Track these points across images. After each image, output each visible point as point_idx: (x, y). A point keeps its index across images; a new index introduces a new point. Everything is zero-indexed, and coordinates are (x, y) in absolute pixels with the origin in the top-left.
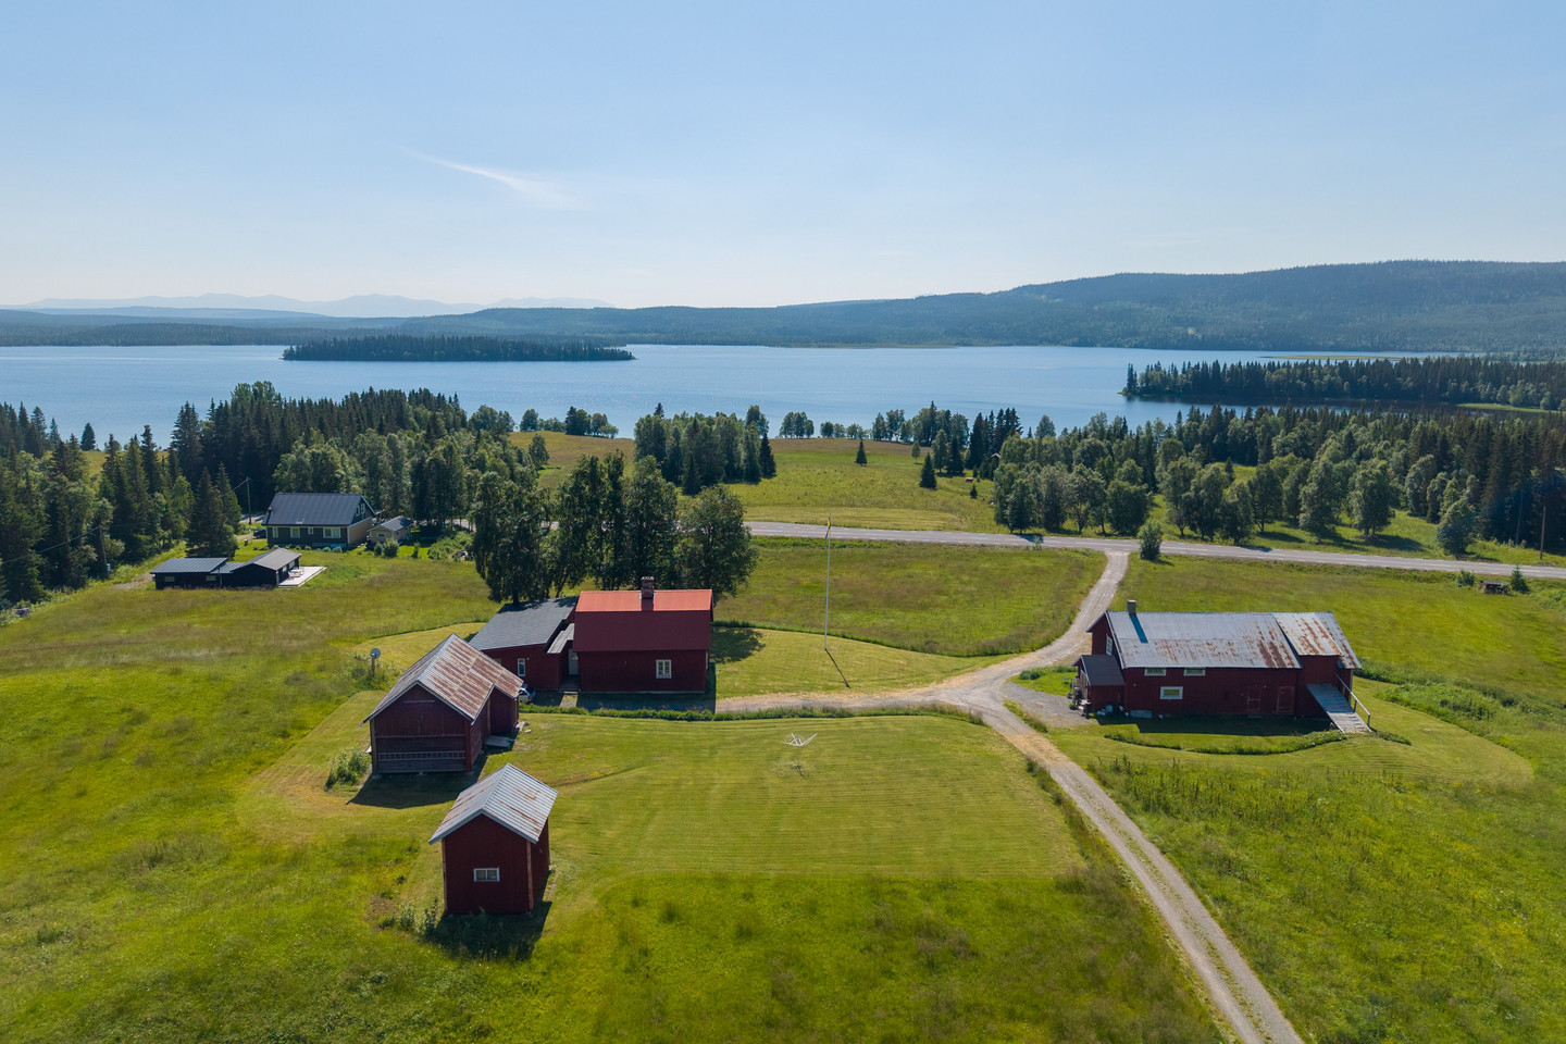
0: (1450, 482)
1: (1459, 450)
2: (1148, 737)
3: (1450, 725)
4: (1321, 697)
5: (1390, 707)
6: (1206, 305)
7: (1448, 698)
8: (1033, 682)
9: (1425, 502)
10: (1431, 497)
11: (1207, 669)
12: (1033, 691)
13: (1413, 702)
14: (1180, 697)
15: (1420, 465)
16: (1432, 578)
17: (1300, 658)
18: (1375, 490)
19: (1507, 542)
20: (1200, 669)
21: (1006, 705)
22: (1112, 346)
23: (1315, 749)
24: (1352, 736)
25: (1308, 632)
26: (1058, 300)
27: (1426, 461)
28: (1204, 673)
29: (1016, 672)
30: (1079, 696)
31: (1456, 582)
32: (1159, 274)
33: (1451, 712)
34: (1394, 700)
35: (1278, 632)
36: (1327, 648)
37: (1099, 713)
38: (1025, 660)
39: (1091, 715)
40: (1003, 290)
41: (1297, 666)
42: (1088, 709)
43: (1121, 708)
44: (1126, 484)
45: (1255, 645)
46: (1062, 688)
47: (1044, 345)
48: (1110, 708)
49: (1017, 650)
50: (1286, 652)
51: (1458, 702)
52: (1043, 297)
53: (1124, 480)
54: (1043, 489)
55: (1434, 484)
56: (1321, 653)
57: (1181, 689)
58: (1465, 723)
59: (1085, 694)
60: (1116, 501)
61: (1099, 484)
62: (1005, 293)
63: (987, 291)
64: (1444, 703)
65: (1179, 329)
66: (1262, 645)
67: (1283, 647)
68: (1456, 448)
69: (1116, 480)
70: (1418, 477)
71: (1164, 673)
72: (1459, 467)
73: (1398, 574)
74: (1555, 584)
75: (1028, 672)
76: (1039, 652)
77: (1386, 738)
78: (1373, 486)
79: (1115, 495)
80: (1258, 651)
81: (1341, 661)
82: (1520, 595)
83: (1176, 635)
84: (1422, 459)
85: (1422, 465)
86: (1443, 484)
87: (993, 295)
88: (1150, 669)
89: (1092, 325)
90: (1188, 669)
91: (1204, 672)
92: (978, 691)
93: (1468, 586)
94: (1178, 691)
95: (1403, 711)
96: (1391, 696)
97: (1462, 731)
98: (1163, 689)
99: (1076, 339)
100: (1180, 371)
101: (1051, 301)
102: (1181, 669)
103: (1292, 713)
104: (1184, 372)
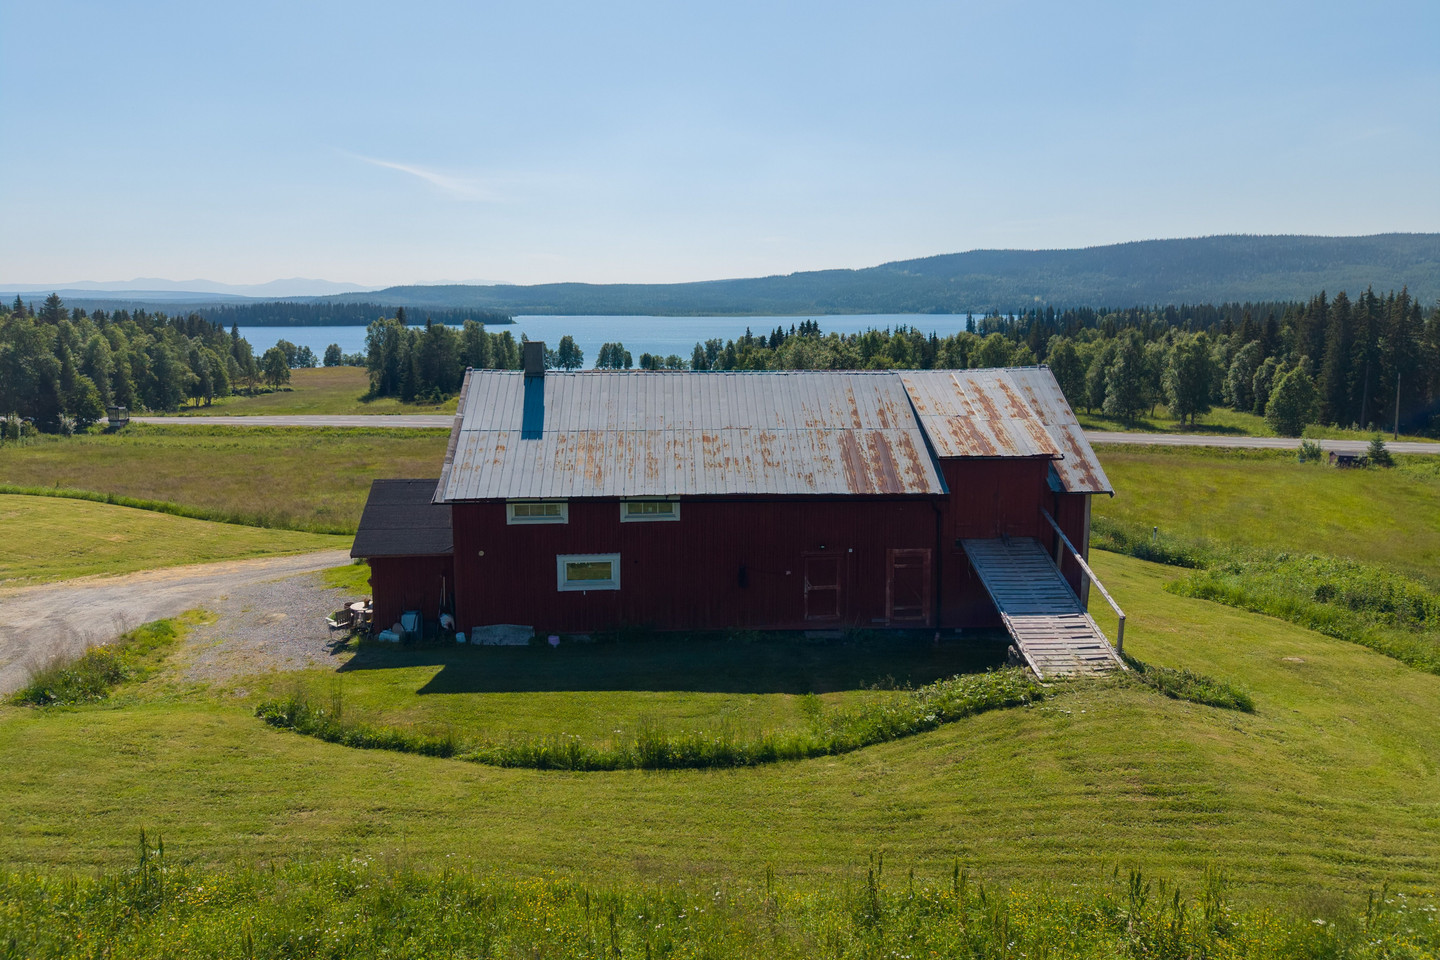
0: (1278, 367)
1: (1289, 331)
3: (1348, 646)
4: (993, 572)
5: (1199, 608)
6: (1051, 277)
7: (1335, 582)
9: (1251, 393)
10: (1257, 387)
11: (687, 501)
13: (1250, 595)
14: (614, 583)
15: (1245, 353)
16: (1264, 455)
17: (945, 466)
18: (1193, 368)
19: (1350, 427)
20: (666, 501)
23: (934, 735)
24: (1063, 686)
25: (977, 406)
26: (918, 275)
27: (1252, 348)
28: (675, 514)
31: (1297, 459)
33: (1344, 612)
34: (1208, 594)
35: (902, 409)
36: (1020, 439)
39: (356, 640)
40: (870, 266)
41: (935, 487)
43: (445, 620)
45: (832, 440)
50: (912, 456)
51: (1360, 590)
52: (906, 272)
55: (1261, 371)
56: (1001, 451)
57: (614, 560)
58: (1388, 638)
63: (856, 266)
64: (1324, 594)
65: (1026, 297)
66: (851, 437)
67: (907, 443)
68: (1285, 330)
70: (1243, 366)
71: (563, 516)
72: (1289, 350)
73: (1221, 453)
74: (1426, 459)
77: (1172, 689)
78: (1189, 361)
80: (835, 453)
81: (1055, 472)
82: (1383, 469)
83: (627, 420)
84: (1247, 346)
85: (1248, 352)
86: (1272, 368)
87: (862, 271)
88: (522, 503)
89: (948, 295)
90: (626, 500)
91: (676, 509)
93: (1313, 461)
94: (608, 564)
95: (1225, 617)
96: (1202, 585)
97: (1383, 660)
98: (563, 561)
99: (934, 307)
100: (1016, 318)
101: (912, 275)
102: (614, 501)
103: (928, 621)
104: (1020, 319)
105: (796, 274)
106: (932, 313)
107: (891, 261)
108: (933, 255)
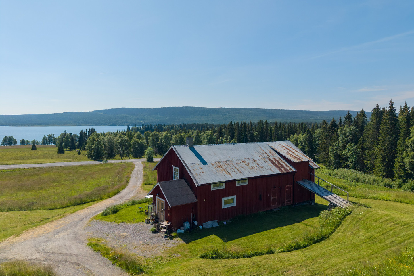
2: (233, 246)
6: (145, 115)
8: (113, 216)
11: (249, 179)
12: (115, 224)
14: (234, 204)
17: (294, 164)
21: (90, 245)
22: (121, 125)
26: (106, 114)
28: (247, 183)
29: (99, 211)
30: (156, 220)
32: (132, 108)
35: (273, 152)
37: (179, 231)
38: (105, 203)
39: (173, 234)
41: (293, 170)
42: (170, 230)
43: (196, 223)
44: (137, 140)
45: (267, 159)
46: (139, 216)
47: (102, 125)
48: (187, 225)
49: (99, 198)
50: (284, 163)
53: (137, 139)
54: (107, 144)
56: (303, 160)
57: (234, 197)
59: (162, 216)
60: (134, 146)
61: (128, 140)
62: (91, 112)
63: (85, 111)
65: (139, 121)
66: (270, 159)
67: (280, 160)
69: (134, 138)
71: (224, 186)
75: (109, 209)
76: (114, 198)
79: (134, 144)
80: (270, 163)
83: (223, 158)
87: (88, 112)
88: (215, 185)
89: (116, 120)
90: (238, 180)
91: (247, 181)
92: (61, 235)
94: (233, 199)
98: (223, 200)
99: (112, 124)
100: (141, 127)
101: (104, 114)
102: (235, 181)
103: (292, 203)
104: (142, 127)
105: (65, 113)
106: (111, 125)
107: (97, 110)
108: (110, 109)
